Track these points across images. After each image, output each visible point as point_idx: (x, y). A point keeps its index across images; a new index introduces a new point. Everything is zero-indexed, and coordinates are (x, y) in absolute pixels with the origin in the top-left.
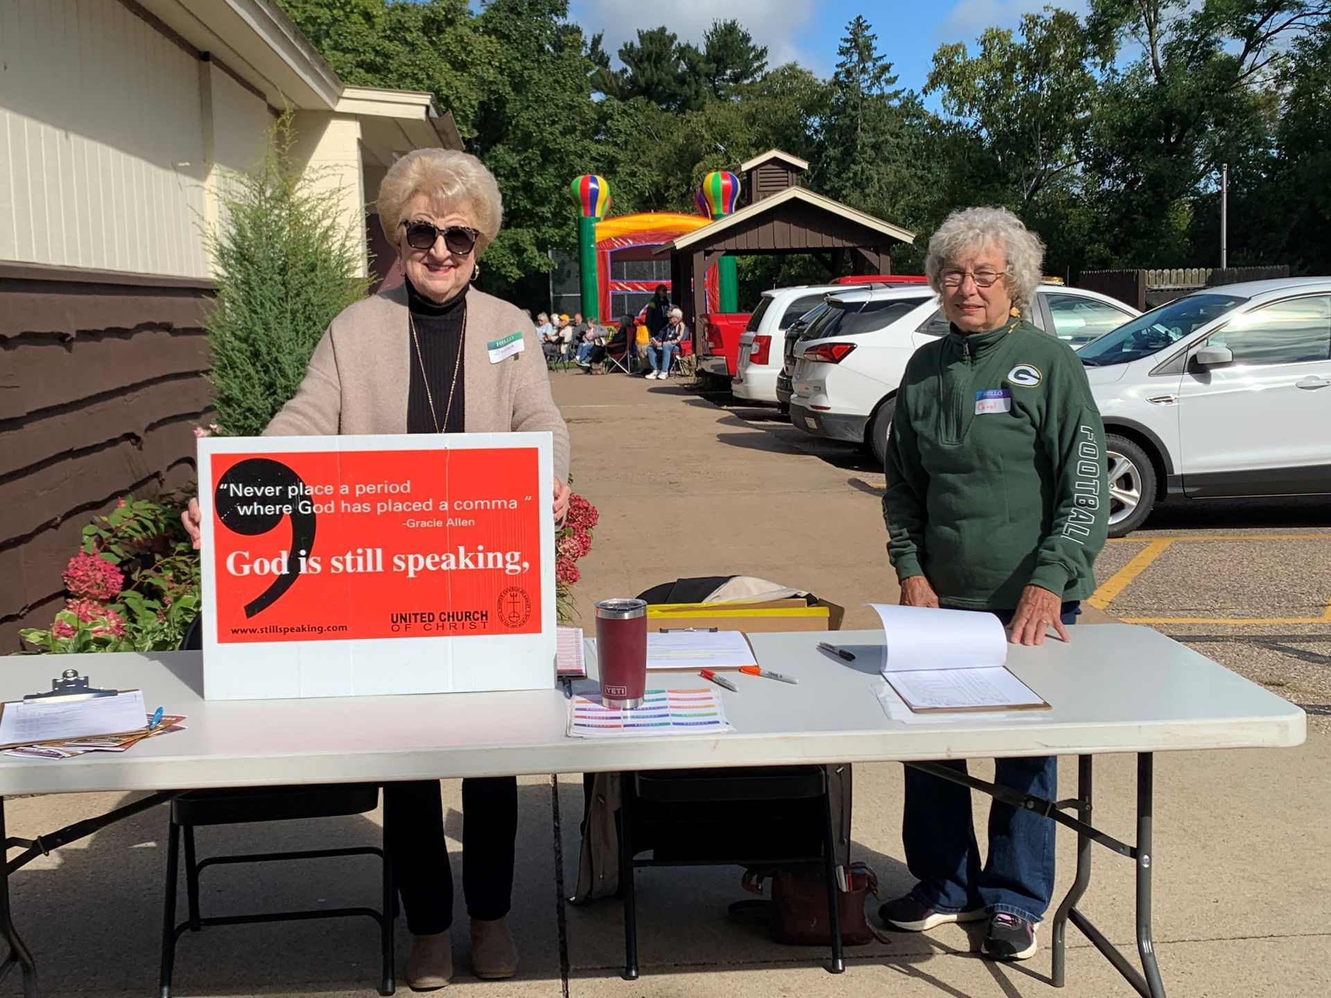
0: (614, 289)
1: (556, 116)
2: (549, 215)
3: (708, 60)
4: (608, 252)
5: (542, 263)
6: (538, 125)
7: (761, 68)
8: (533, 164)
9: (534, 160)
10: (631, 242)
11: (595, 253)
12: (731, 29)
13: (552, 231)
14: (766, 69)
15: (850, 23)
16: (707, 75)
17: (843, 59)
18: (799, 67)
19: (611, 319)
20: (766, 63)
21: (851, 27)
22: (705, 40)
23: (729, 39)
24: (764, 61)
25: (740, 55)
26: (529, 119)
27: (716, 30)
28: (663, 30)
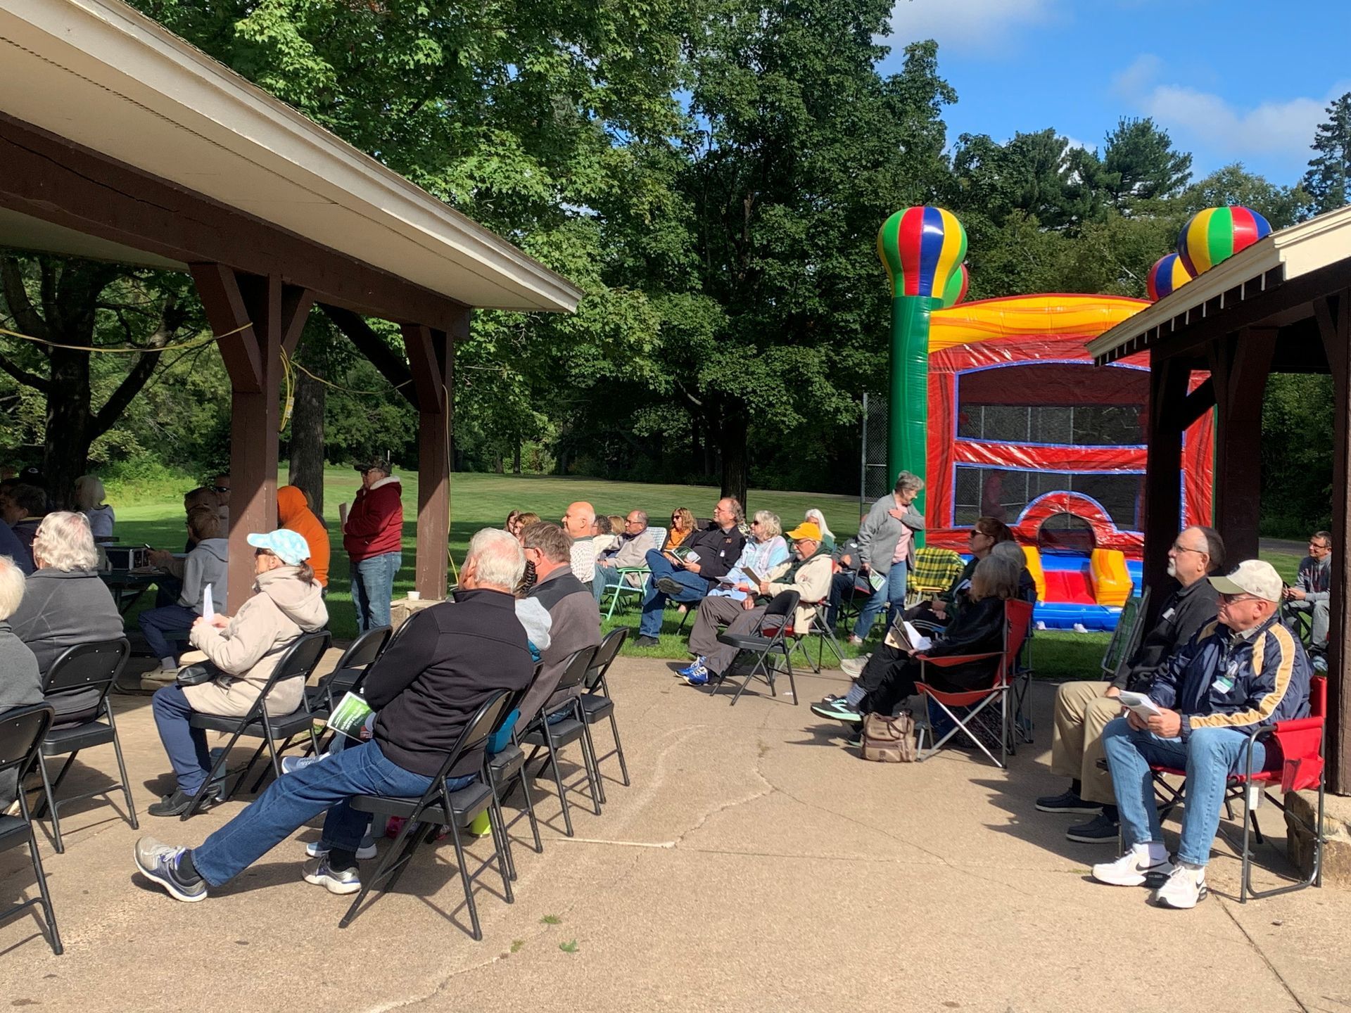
0: (962, 458)
1: (881, 153)
2: (857, 326)
3: (1110, 169)
4: (955, 375)
5: (842, 405)
6: (845, 170)
7: (1181, 181)
8: (833, 234)
9: (832, 228)
10: (1008, 355)
11: (924, 377)
12: (1144, 129)
13: (859, 356)
14: (1190, 182)
15: (1334, 103)
16: (1109, 188)
17: (1319, 154)
18: (1243, 172)
19: (951, 526)
20: (1190, 174)
21: (1334, 108)
22: (1106, 144)
23: (1142, 141)
24: (1187, 171)
25: (1156, 166)
26: (831, 160)
27: (1122, 132)
28: (1051, 132)
